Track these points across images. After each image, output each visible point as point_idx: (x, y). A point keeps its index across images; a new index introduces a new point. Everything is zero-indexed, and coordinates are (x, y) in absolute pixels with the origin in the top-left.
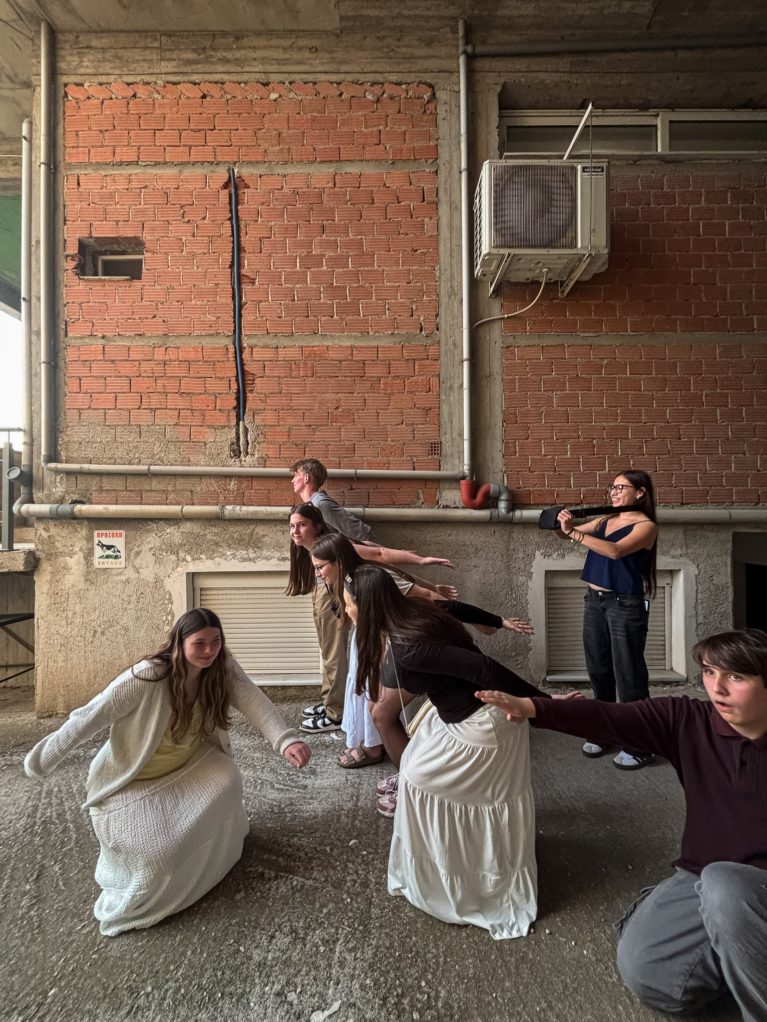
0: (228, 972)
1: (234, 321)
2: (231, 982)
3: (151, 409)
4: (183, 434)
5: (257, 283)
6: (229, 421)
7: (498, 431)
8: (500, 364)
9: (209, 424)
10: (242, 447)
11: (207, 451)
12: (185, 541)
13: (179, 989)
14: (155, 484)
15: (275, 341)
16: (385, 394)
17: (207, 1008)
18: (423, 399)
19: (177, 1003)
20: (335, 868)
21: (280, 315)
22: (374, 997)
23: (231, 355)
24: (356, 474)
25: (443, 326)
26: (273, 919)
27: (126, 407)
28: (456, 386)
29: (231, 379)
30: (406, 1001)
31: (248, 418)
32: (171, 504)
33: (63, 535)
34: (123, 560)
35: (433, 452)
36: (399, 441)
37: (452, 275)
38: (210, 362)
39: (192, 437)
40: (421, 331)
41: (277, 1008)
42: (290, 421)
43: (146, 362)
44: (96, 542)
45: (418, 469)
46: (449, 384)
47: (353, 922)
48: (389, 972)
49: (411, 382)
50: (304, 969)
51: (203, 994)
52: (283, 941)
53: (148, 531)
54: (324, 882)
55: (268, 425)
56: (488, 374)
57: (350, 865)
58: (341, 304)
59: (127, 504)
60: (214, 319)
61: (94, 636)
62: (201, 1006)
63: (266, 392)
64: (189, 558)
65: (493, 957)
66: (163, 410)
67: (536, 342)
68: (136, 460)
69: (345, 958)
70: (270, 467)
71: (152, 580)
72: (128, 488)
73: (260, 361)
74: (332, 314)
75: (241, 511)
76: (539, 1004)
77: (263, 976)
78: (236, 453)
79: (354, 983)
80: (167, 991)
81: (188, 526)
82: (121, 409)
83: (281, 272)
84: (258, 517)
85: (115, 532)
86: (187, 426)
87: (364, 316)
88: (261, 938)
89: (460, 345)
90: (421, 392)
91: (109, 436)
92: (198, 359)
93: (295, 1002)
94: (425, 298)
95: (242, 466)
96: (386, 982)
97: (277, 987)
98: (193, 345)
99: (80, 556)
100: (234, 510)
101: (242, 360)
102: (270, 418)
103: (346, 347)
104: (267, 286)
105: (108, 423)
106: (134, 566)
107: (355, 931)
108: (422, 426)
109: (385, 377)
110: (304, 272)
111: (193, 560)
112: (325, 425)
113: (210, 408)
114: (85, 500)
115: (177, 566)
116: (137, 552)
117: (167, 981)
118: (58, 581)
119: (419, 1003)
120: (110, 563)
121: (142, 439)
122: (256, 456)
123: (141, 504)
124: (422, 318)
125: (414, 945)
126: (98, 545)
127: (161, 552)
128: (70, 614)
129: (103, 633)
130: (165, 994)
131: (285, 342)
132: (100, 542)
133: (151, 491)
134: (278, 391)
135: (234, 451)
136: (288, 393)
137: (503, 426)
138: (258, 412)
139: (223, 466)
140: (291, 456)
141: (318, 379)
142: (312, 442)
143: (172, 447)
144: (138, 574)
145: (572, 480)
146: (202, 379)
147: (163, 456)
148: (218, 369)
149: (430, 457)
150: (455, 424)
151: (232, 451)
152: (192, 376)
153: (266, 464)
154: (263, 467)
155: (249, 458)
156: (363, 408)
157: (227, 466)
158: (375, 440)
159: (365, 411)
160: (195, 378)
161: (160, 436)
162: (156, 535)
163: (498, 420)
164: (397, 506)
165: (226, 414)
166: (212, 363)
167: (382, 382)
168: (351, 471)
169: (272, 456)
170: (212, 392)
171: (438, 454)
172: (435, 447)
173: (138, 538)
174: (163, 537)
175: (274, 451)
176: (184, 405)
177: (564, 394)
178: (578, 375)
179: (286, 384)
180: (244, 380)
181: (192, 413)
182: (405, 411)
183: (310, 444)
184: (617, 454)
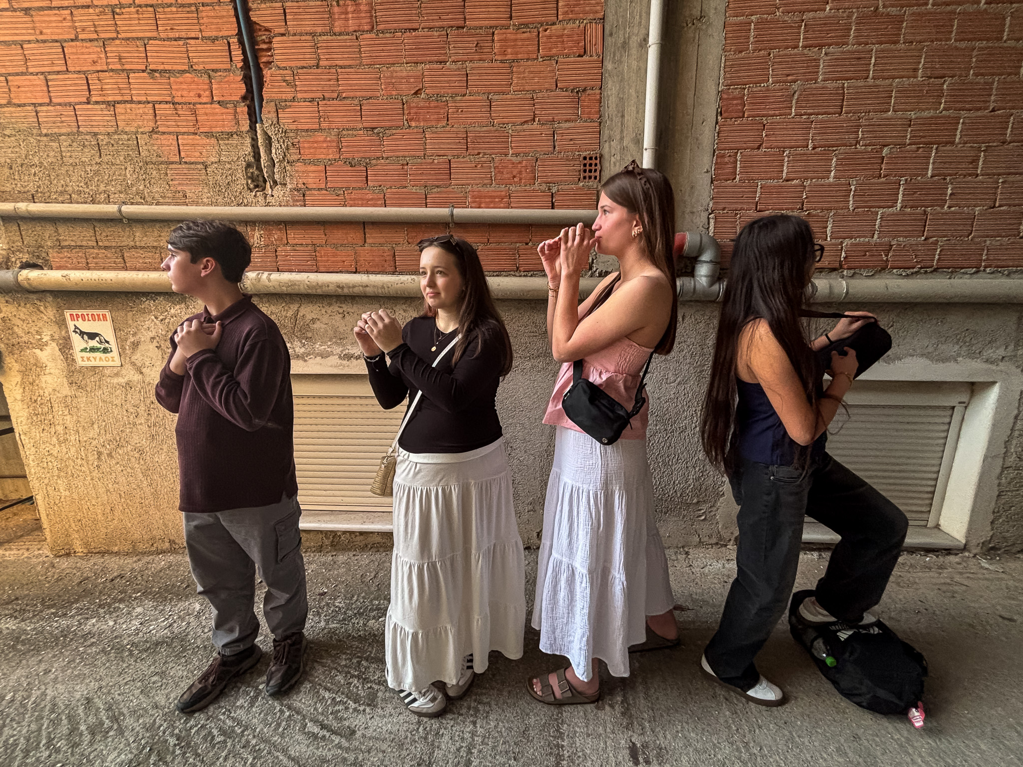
3: (108, 103)
4: (166, 148)
6: (238, 123)
7: (707, 133)
9: (206, 130)
10: (265, 170)
11: (211, 178)
14: (139, 236)
16: (502, 61)
18: (572, 73)
24: (452, 215)
27: (67, 100)
28: (634, 41)
29: (231, 41)
31: (267, 114)
33: (22, 316)
34: (115, 353)
35: (587, 174)
36: (526, 154)
38: (190, 5)
39: (183, 154)
42: (339, 120)
43: (81, 11)
44: (73, 328)
45: (561, 207)
46: (621, 38)
49: (550, 37)
53: (144, 312)
55: (303, 130)
56: (697, 12)
59: (104, 269)
61: (99, 458)
63: (293, 64)
66: (128, 106)
68: (102, 196)
70: (313, 206)
72: (100, 244)
75: (269, 280)
78: (258, 182)
82: (60, 104)
84: (296, 290)
85: (95, 312)
86: (169, 133)
90: (568, 56)
91: (52, 154)
92: (169, 2)
95: (268, 205)
99: (52, 349)
100: (259, 280)
102: (305, 115)
105: (44, 131)
106: (133, 364)
108: (567, 125)
109: (503, 27)
112: (397, 127)
113: (204, 100)
114: (40, 262)
116: (133, 343)
118: (32, 384)
120: (98, 359)
121: (105, 159)
123: (126, 269)
126: (76, 332)
128: (60, 429)
129: (110, 455)
132: (76, 327)
133: (135, 247)
134: (313, 62)
135: (253, 178)
136: (330, 67)
137: (717, 123)
138: (283, 104)
139: (238, 205)
140: (345, 185)
141: (381, 35)
142: (378, 158)
143: (154, 172)
144: (141, 376)
145: (830, 226)
146: (181, 43)
147: (141, 188)
148: (205, 20)
149: (582, 184)
150: (629, 119)
151: (248, 178)
152: (163, 35)
153: (305, 200)
154: (301, 206)
155: (278, 192)
156: (463, 91)
157: (245, 206)
158: (485, 154)
159: (467, 97)
160: (169, 39)
161: (131, 153)
162: (156, 318)
163: (709, 111)
164: (523, 274)
165: (232, 111)
166: (193, 8)
167: (496, 38)
168: (444, 211)
169: (314, 186)
170: (201, 67)
171: (595, 178)
172: (591, 165)
173: (130, 322)
174: (167, 321)
175: (315, 177)
176: (160, 95)
177: (843, 52)
178: (877, 8)
179: (327, 48)
180: (253, 42)
181: (176, 109)
182: (539, 95)
183: (374, 162)
184: (924, 176)
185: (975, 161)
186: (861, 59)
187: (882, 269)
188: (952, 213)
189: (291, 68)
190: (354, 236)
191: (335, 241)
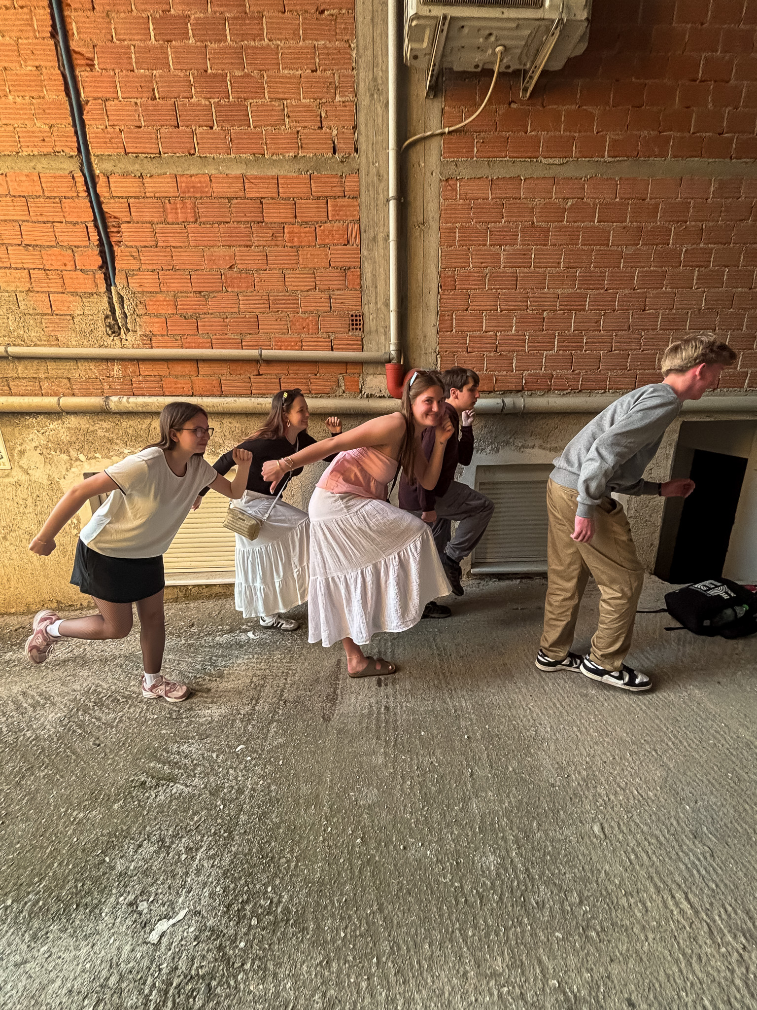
0: (89, 883)
1: (76, 133)
2: (89, 893)
4: (40, 303)
5: (96, 66)
6: (97, 286)
7: (432, 299)
8: (436, 206)
9: (72, 290)
10: (119, 321)
11: (77, 327)
12: (74, 438)
13: (37, 902)
14: (21, 369)
15: (137, 167)
16: (291, 247)
17: (60, 920)
18: (341, 256)
19: (32, 916)
20: (216, 775)
21: (137, 124)
22: (219, 905)
23: (81, 188)
24: (261, 355)
25: (363, 147)
26: (145, 827)
28: (381, 236)
29: (88, 225)
30: (248, 908)
31: (120, 280)
32: (47, 395)
34: (5, 460)
35: (354, 327)
36: (312, 312)
37: (374, 57)
38: (55, 198)
39: (54, 308)
40: (334, 152)
41: (126, 918)
42: (175, 284)
45: (338, 350)
46: (372, 235)
47: (220, 829)
48: (240, 878)
49: (324, 231)
50: (162, 878)
51: (60, 905)
52: (149, 849)
53: (28, 427)
54: (203, 788)
55: (147, 292)
56: (421, 219)
57: (231, 771)
58: (221, 106)
60: (46, 128)
62: (56, 917)
63: (138, 244)
64: (82, 457)
65: (342, 860)
66: (8, 271)
67: (485, 171)
69: (203, 866)
70: (158, 347)
71: (46, 482)
73: (122, 197)
74: (210, 123)
75: (128, 403)
76: (372, 906)
77: (121, 886)
78: (114, 329)
79: (205, 890)
80: (26, 903)
81: (73, 421)
83: (129, 47)
84: (149, 409)
86: (43, 292)
87: (255, 127)
88: (128, 848)
89: (385, 176)
90: (336, 245)
92: (38, 194)
93: (145, 911)
94: (338, 98)
95: (123, 347)
96: (234, 890)
97: (131, 897)
98: (26, 172)
100: (121, 402)
101: (97, 196)
102: (148, 281)
103: (236, 178)
104: (112, 73)
106: (21, 467)
107: (220, 838)
108: (339, 292)
109: (290, 223)
110: (162, 47)
111: (88, 459)
112: (218, 292)
113: (69, 267)
115: (71, 466)
116: (20, 451)
117: (29, 893)
119: (261, 908)
122: (139, 333)
123: (11, 395)
124: (335, 132)
125: (271, 851)
127: (48, 451)
130: (23, 907)
131: (151, 167)
133: (18, 378)
134: (154, 243)
135: (110, 326)
136: (167, 247)
137: (438, 293)
138: (131, 273)
139: (100, 347)
140: (182, 333)
141: (203, 226)
142: (205, 313)
143: (31, 322)
144: (28, 476)
145: (514, 362)
146: (49, 225)
147: (22, 333)
148: (67, 209)
149: (350, 334)
150: (381, 289)
151: (107, 326)
152: (34, 219)
153: (151, 343)
154: (149, 348)
155: (130, 336)
156: (265, 267)
157: (106, 347)
158: (282, 311)
159: (267, 272)
160: (39, 222)
161: (12, 306)
162: (38, 431)
163: (434, 285)
164: (314, 395)
165: (91, 276)
166: (57, 200)
167: (286, 230)
168: (254, 353)
169: (159, 333)
170: (65, 244)
171: (360, 329)
172: (356, 320)
173: (17, 435)
174: (47, 433)
175: (159, 327)
176: (33, 263)
177: (514, 250)
178: (533, 223)
179: (162, 233)
180: (105, 227)
181: (47, 274)
182: (318, 271)
183: (202, 316)
184: (569, 331)
185: (598, 322)
186: (525, 254)
187: (548, 390)
188: (588, 354)
189: (136, 247)
190: (189, 368)
191: (176, 373)
